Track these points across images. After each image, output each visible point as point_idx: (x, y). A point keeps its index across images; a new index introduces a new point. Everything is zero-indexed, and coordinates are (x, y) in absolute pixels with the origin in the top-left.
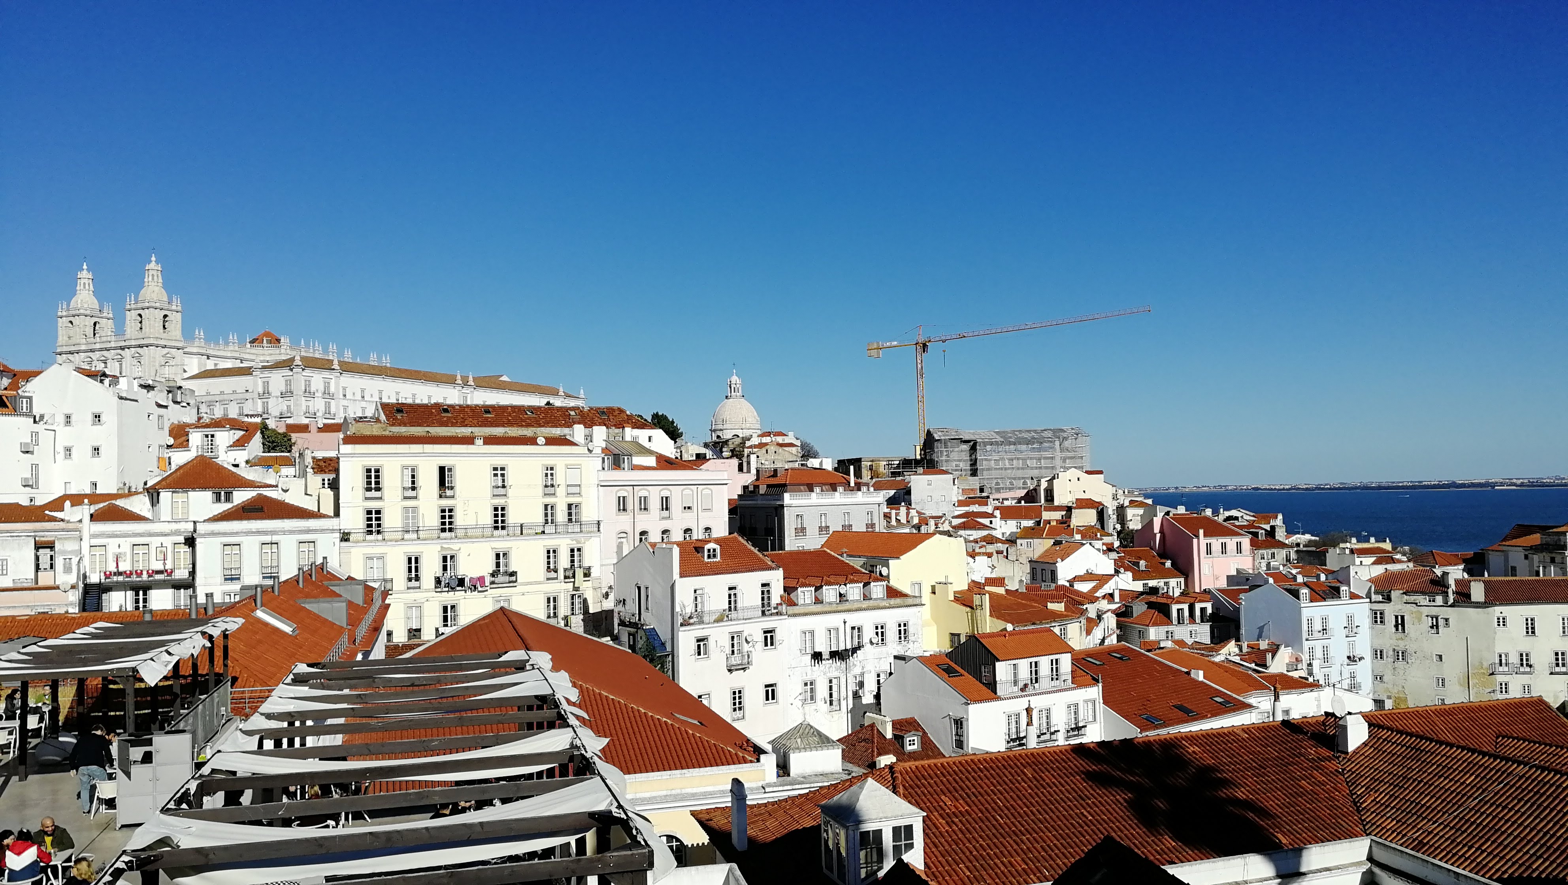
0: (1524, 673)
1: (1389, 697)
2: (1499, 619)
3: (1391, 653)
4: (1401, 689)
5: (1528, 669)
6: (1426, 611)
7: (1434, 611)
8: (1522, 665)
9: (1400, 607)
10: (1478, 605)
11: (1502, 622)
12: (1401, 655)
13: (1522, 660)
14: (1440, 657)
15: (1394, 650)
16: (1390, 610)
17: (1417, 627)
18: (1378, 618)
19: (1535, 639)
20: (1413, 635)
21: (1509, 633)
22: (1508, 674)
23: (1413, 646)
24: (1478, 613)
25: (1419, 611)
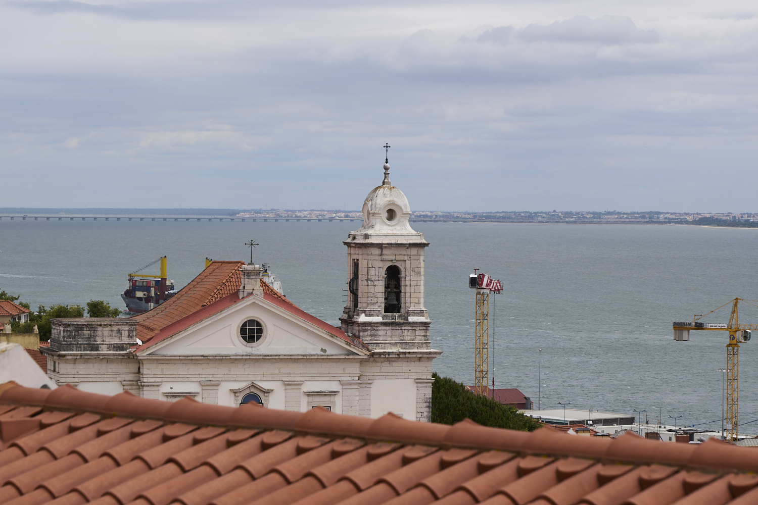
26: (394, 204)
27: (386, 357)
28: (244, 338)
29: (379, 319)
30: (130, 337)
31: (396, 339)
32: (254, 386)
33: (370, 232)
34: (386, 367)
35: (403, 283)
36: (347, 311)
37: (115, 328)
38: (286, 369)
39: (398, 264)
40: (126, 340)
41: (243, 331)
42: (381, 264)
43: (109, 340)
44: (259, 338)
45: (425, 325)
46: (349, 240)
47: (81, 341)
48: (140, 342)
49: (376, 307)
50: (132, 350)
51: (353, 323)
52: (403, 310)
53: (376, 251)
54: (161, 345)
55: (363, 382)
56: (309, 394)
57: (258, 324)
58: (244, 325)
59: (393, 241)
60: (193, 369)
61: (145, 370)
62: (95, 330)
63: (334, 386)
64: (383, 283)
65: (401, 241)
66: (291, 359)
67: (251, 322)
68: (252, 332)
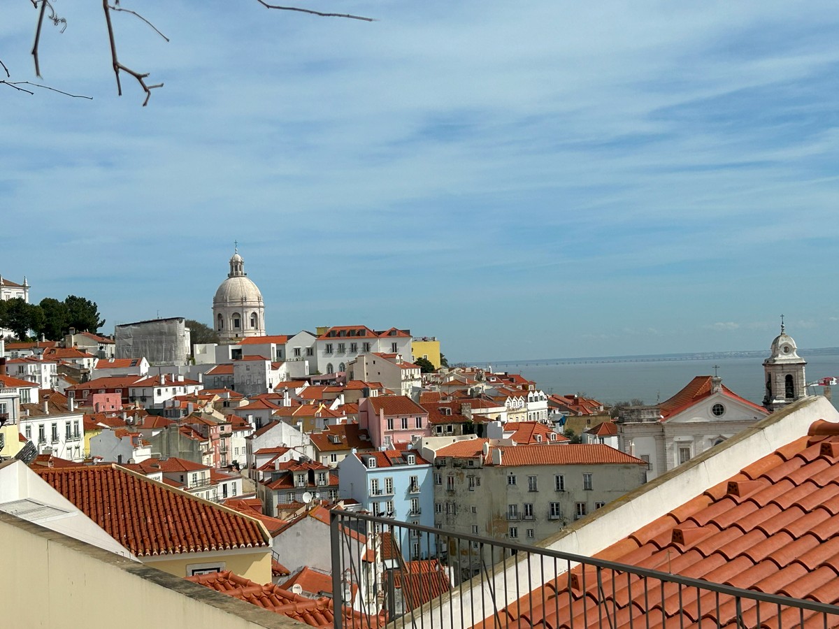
0: (529, 521)
2: (510, 478)
3: (445, 507)
5: (531, 517)
6: (466, 472)
7: (471, 473)
8: (527, 514)
9: (450, 470)
10: (496, 467)
11: (512, 480)
12: (452, 509)
14: (474, 509)
15: (447, 504)
16: (445, 472)
17: (461, 486)
18: (438, 479)
19: (537, 493)
20: (458, 492)
21: (518, 489)
22: (517, 521)
23: (459, 501)
24: (496, 474)
25: (462, 473)
26: (787, 344)
28: (715, 413)
29: (783, 401)
30: (658, 415)
32: (721, 436)
33: (776, 359)
35: (794, 383)
36: (766, 398)
37: (650, 411)
38: (736, 427)
39: (791, 374)
40: (655, 416)
41: (714, 410)
42: (783, 374)
43: (647, 417)
44: (722, 413)
46: (765, 363)
47: (633, 417)
48: (662, 417)
49: (781, 396)
50: (659, 421)
51: (769, 404)
52: (795, 396)
53: (780, 368)
54: (672, 418)
57: (721, 406)
58: (714, 407)
59: (788, 362)
60: (690, 430)
61: (666, 431)
62: (640, 412)
64: (784, 383)
65: (792, 362)
66: (739, 423)
67: (718, 405)
68: (718, 410)
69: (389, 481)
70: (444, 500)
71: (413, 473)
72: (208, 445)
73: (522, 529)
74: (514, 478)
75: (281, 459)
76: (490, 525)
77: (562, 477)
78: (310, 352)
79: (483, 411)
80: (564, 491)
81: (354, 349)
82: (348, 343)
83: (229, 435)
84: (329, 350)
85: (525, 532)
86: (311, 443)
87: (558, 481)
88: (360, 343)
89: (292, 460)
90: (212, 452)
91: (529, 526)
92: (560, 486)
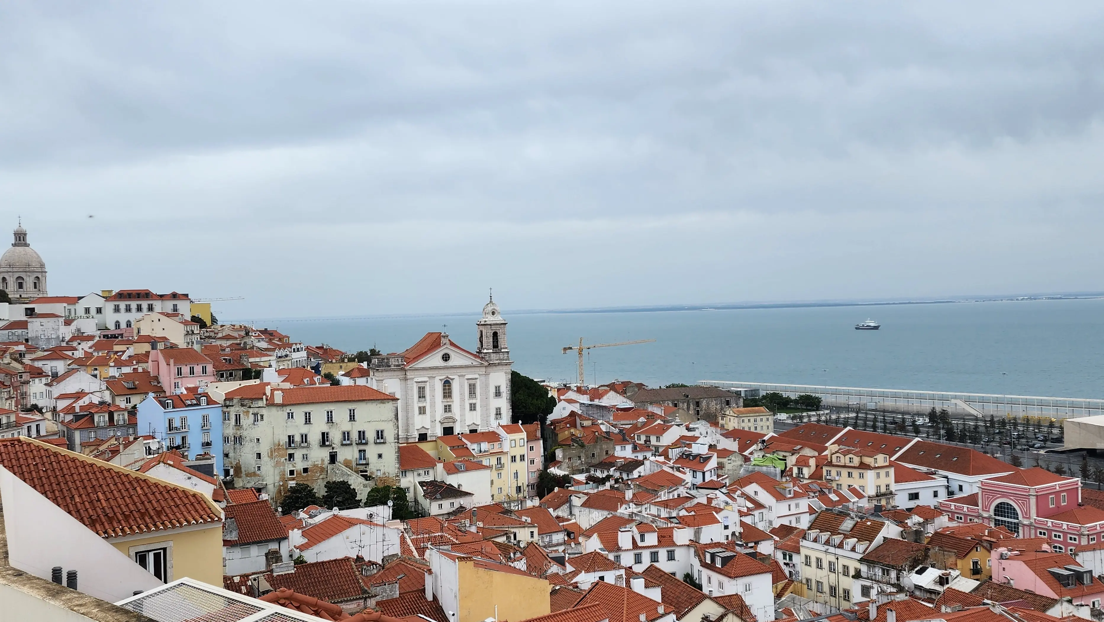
0: (303, 447)
1: (232, 467)
2: (289, 414)
3: (233, 439)
4: (238, 462)
5: (306, 445)
6: (251, 411)
7: (256, 410)
8: (303, 442)
9: (238, 409)
10: (278, 405)
11: (290, 416)
12: (238, 440)
13: (302, 439)
14: (258, 440)
15: (234, 436)
16: (233, 412)
17: (247, 421)
18: (226, 417)
19: (311, 425)
20: (244, 426)
21: (295, 422)
22: (294, 448)
23: (245, 433)
24: (278, 411)
25: (248, 412)
26: (494, 309)
27: (494, 365)
28: (444, 360)
29: (491, 351)
30: (402, 362)
31: (498, 358)
32: (447, 377)
33: (487, 320)
34: (495, 368)
35: (499, 338)
36: (478, 348)
37: (396, 359)
38: (459, 370)
39: (497, 331)
40: (400, 363)
41: (443, 358)
42: (491, 331)
43: (394, 363)
44: (449, 360)
45: (508, 352)
46: (479, 323)
47: (384, 364)
48: (405, 363)
49: (490, 347)
50: (403, 366)
51: (481, 353)
52: (499, 348)
53: (489, 327)
54: (413, 364)
55: (487, 374)
56: (468, 379)
57: (448, 355)
58: (443, 355)
59: (494, 322)
60: (425, 372)
61: (408, 374)
62: (389, 360)
63: (477, 376)
64: (492, 338)
65: (498, 322)
66: (461, 367)
67: (446, 354)
68: (446, 358)
69: (183, 420)
70: (232, 434)
71: (205, 412)
72: (9, 391)
73: (298, 454)
74: (292, 414)
75: (81, 403)
76: (272, 452)
77: (331, 412)
78: (99, 311)
79: (257, 359)
80: (333, 423)
81: (139, 309)
82: (134, 305)
83: (28, 382)
84: (117, 309)
85: (302, 456)
86: (107, 388)
87: (328, 415)
88: (145, 304)
89: (91, 403)
90: (13, 398)
91: (304, 451)
92: (330, 419)
